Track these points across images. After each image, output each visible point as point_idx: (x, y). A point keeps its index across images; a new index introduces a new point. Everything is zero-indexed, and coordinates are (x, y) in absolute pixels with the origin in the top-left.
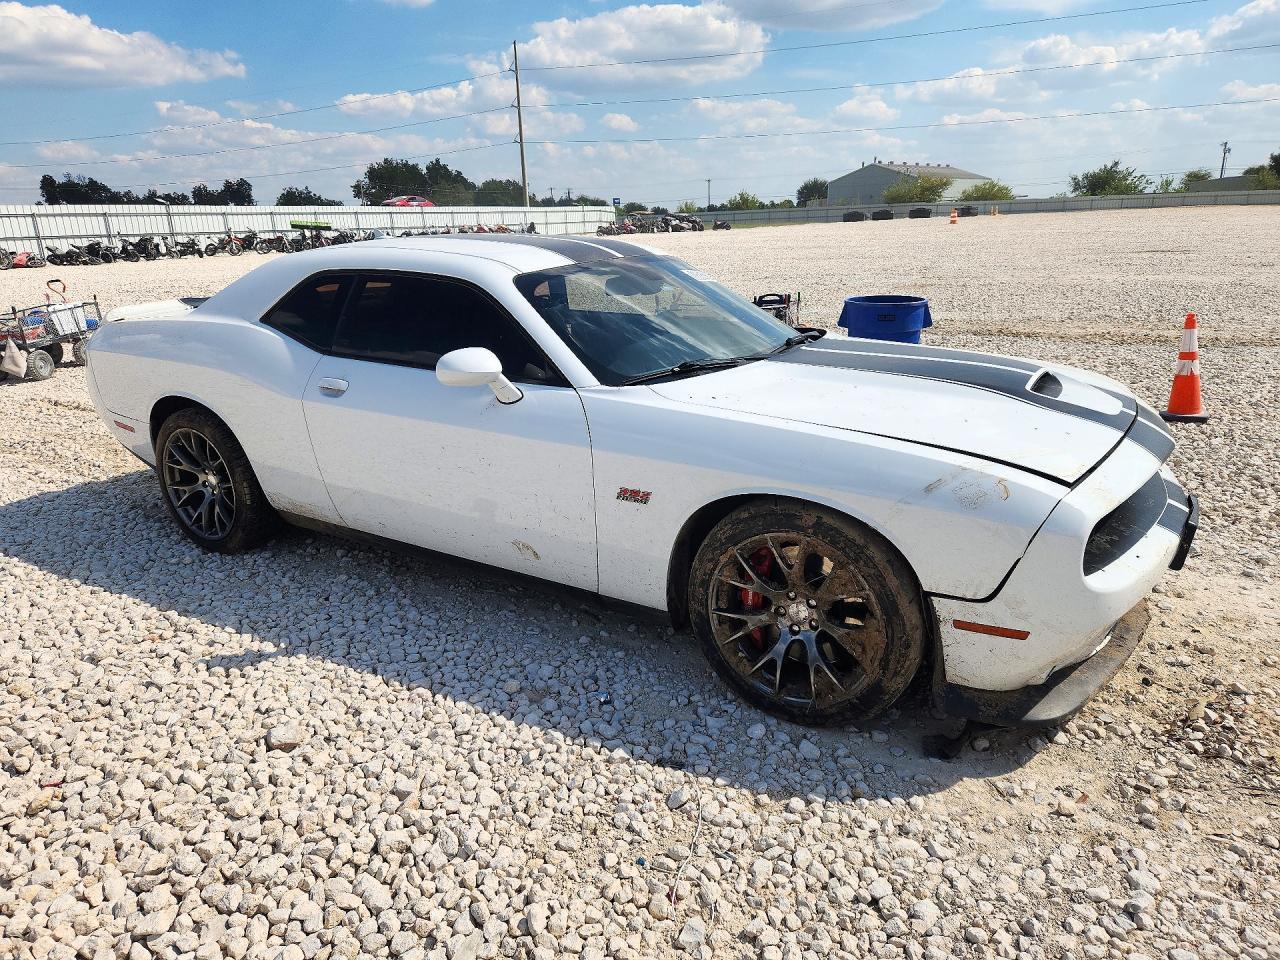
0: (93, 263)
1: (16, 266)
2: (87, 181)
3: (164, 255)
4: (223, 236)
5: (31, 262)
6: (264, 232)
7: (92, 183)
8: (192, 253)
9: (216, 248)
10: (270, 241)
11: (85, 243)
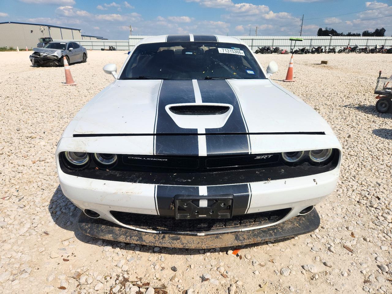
0: (301, 54)
1: (282, 53)
2: (331, 30)
3: (323, 52)
4: (345, 47)
5: (286, 53)
6: (360, 46)
7: (333, 30)
8: (332, 52)
9: (342, 51)
10: (362, 49)
11: (301, 48)
